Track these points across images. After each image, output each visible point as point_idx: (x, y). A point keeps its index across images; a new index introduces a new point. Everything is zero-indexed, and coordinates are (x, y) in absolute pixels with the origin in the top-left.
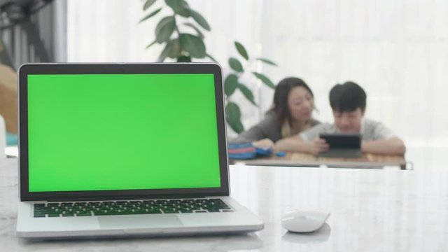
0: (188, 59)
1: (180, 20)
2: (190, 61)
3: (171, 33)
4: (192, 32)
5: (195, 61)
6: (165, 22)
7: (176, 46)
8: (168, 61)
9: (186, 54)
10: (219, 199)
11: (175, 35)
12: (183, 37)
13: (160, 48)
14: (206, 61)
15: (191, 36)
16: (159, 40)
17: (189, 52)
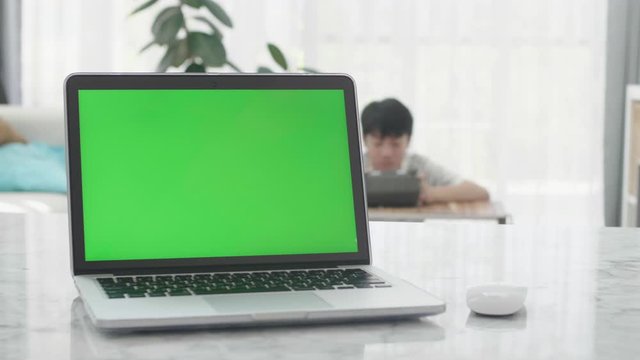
0: (201, 68)
1: (188, 12)
2: (204, 71)
3: (177, 31)
4: (205, 29)
5: (212, 71)
6: (168, 15)
7: (183, 50)
8: (172, 71)
9: (198, 61)
10: (359, 270)
11: (182, 34)
12: (193, 37)
13: (160, 51)
14: (226, 70)
15: (204, 35)
16: (159, 41)
17: (202, 58)
